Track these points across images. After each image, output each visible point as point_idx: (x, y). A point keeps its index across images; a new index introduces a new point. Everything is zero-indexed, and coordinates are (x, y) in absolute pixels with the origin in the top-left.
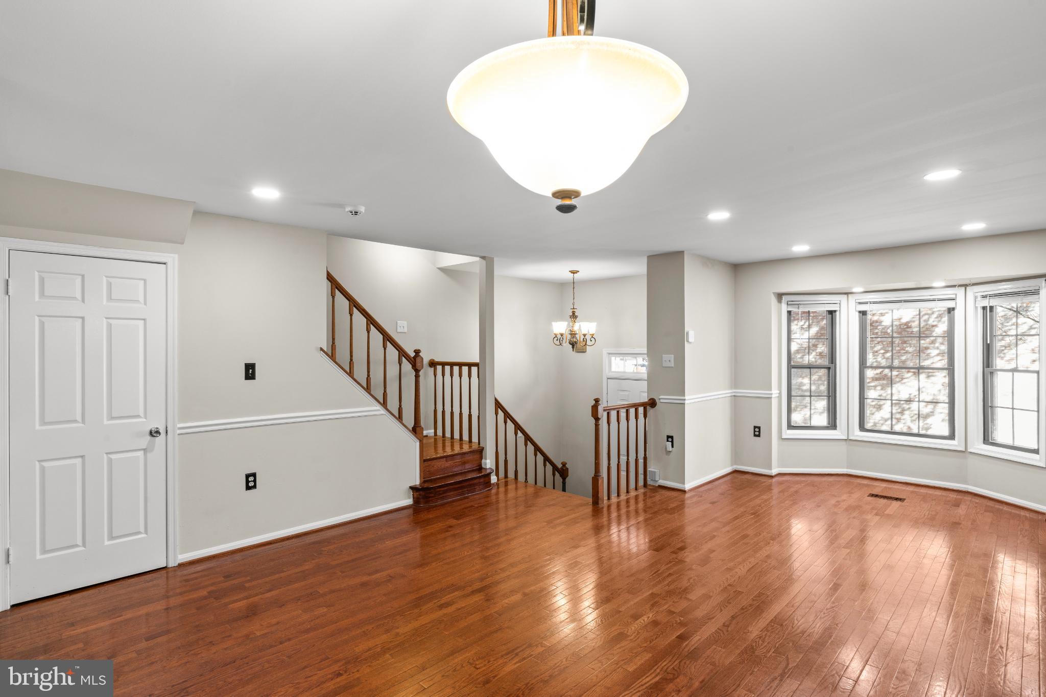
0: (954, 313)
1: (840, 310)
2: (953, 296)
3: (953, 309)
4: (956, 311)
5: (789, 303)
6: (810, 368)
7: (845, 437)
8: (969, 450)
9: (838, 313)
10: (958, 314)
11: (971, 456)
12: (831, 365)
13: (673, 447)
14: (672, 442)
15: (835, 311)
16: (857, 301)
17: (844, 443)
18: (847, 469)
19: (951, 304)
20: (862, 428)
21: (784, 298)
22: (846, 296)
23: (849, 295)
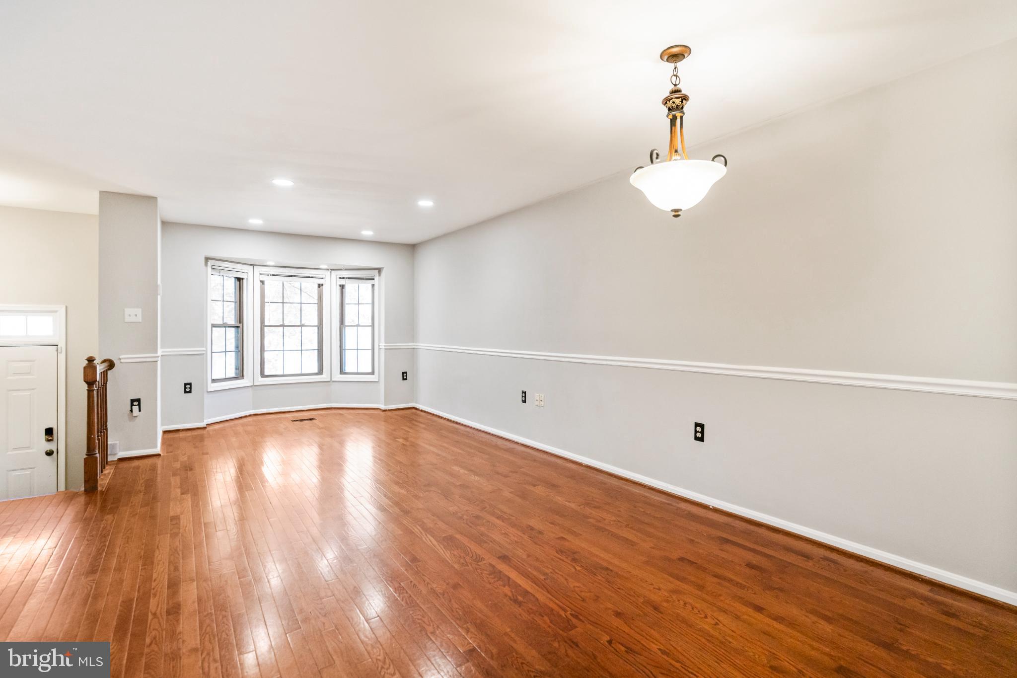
0: (322, 288)
1: (247, 279)
2: (323, 276)
3: (322, 285)
4: (324, 286)
5: (213, 267)
6: (225, 327)
7: (252, 384)
8: (333, 380)
9: (245, 281)
10: (325, 288)
11: (334, 383)
12: (238, 325)
13: (140, 410)
14: (139, 405)
15: (243, 279)
16: (261, 272)
17: (250, 389)
18: (253, 409)
19: (320, 281)
20: (263, 375)
21: (210, 263)
22: (252, 267)
23: (255, 267)
